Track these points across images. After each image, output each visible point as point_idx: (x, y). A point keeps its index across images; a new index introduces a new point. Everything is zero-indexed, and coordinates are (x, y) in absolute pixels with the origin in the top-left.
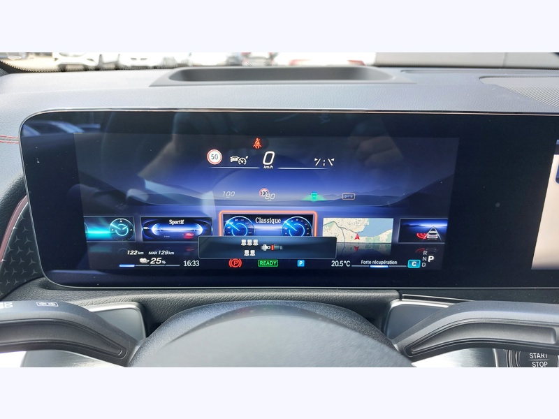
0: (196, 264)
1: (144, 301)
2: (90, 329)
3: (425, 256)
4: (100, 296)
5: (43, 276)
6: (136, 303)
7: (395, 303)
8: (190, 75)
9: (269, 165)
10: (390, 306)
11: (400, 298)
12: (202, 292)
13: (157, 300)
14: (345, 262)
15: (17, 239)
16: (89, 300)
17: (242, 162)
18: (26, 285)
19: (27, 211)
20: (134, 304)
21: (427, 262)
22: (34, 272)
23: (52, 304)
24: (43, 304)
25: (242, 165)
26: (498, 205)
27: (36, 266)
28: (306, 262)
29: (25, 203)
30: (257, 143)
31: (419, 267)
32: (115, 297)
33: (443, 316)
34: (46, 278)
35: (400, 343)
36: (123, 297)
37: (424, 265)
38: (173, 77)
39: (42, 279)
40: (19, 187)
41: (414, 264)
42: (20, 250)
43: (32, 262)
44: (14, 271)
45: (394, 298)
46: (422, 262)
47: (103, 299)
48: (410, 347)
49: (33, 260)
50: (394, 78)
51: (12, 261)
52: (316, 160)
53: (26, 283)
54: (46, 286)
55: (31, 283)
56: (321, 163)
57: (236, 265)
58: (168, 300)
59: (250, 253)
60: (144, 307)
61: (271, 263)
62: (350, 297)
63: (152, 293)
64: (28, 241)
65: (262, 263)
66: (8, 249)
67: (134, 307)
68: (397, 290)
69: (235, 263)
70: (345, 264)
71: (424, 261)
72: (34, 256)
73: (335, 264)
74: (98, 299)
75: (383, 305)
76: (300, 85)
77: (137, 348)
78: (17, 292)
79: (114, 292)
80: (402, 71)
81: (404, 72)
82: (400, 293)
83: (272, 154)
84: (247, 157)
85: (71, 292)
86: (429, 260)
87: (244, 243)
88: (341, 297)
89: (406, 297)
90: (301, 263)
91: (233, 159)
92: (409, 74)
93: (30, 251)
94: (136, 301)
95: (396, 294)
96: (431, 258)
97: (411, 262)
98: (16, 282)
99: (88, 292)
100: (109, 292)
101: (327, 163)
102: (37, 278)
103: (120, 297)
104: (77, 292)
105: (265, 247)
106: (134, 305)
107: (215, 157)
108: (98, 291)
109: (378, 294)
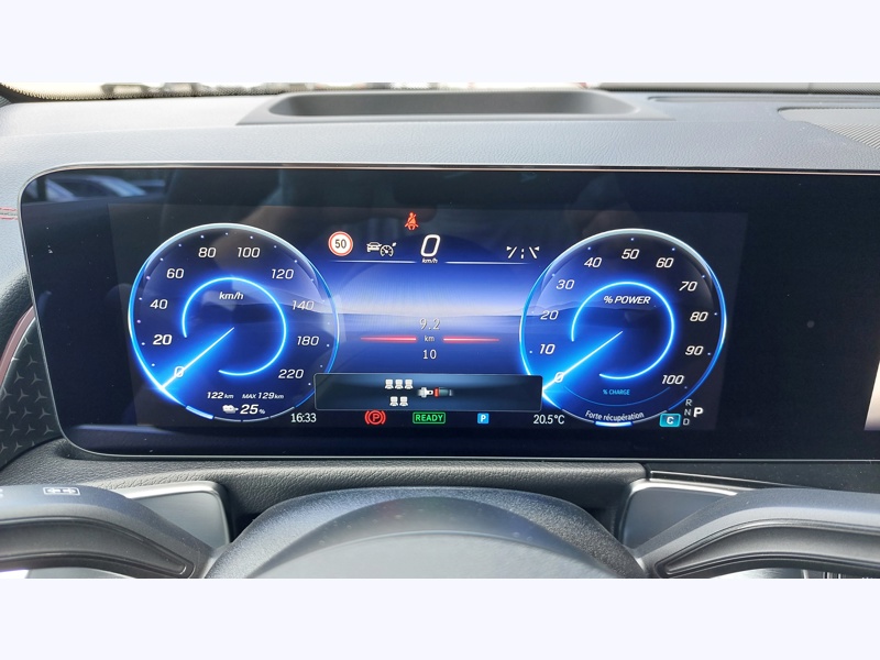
0: (312, 418)
1: (226, 479)
2: (133, 532)
3: (688, 407)
4: (155, 471)
5: (62, 437)
6: (213, 483)
7: (639, 486)
8: (305, 105)
9: (431, 258)
10: (630, 490)
11: (647, 477)
12: (320, 465)
13: (247, 478)
14: (556, 417)
15: (19, 377)
16: (135, 478)
17: (387, 252)
18: (34, 452)
19: (34, 331)
20: (209, 485)
21: (691, 417)
22: (48, 430)
23: (70, 491)
24: (54, 490)
25: (387, 257)
26: (811, 324)
27: (50, 420)
28: (492, 416)
29: (30, 320)
30: (412, 222)
31: (678, 425)
32: (178, 473)
33: (720, 514)
34: (65, 440)
35: (647, 556)
36: (191, 473)
37: (687, 422)
38: (276, 109)
39: (60, 441)
40: (20, 292)
41: (669, 421)
42: (23, 395)
43: (44, 413)
44: (14, 430)
45: (637, 477)
46: (683, 417)
47: (158, 476)
48: (665, 564)
49: (46, 411)
50: (637, 111)
51: (11, 412)
52: (508, 248)
53: (34, 448)
54: (67, 454)
55: (43, 447)
56: (518, 253)
57: (377, 420)
58: (265, 478)
59: (399, 401)
60: (226, 490)
61: (435, 418)
62: (564, 475)
63: (239, 466)
64: (36, 379)
65: (419, 418)
66: (3, 393)
67: (209, 489)
68: (642, 463)
69: (374, 417)
70: (556, 420)
71: (687, 416)
72: (46, 404)
73: (539, 419)
74: (150, 477)
75: (619, 488)
76: (482, 123)
77: (212, 562)
78: (19, 464)
79: (178, 463)
80: (650, 98)
81: (652, 101)
82: (646, 468)
83: (436, 239)
84: (394, 244)
85: (106, 465)
86: (696, 413)
87: (389, 384)
88: (549, 475)
89: (656, 476)
90: (483, 418)
91: (371, 247)
92: (661, 104)
93: (40, 397)
94: (212, 479)
95: (640, 470)
96: (698, 411)
97: (665, 418)
98: (18, 446)
99: (134, 464)
100: (168, 463)
101: (528, 253)
102: (52, 440)
103: (186, 472)
104: (116, 464)
105: (424, 392)
106: (209, 487)
107: (340, 243)
108: (150, 463)
109: (611, 470)
